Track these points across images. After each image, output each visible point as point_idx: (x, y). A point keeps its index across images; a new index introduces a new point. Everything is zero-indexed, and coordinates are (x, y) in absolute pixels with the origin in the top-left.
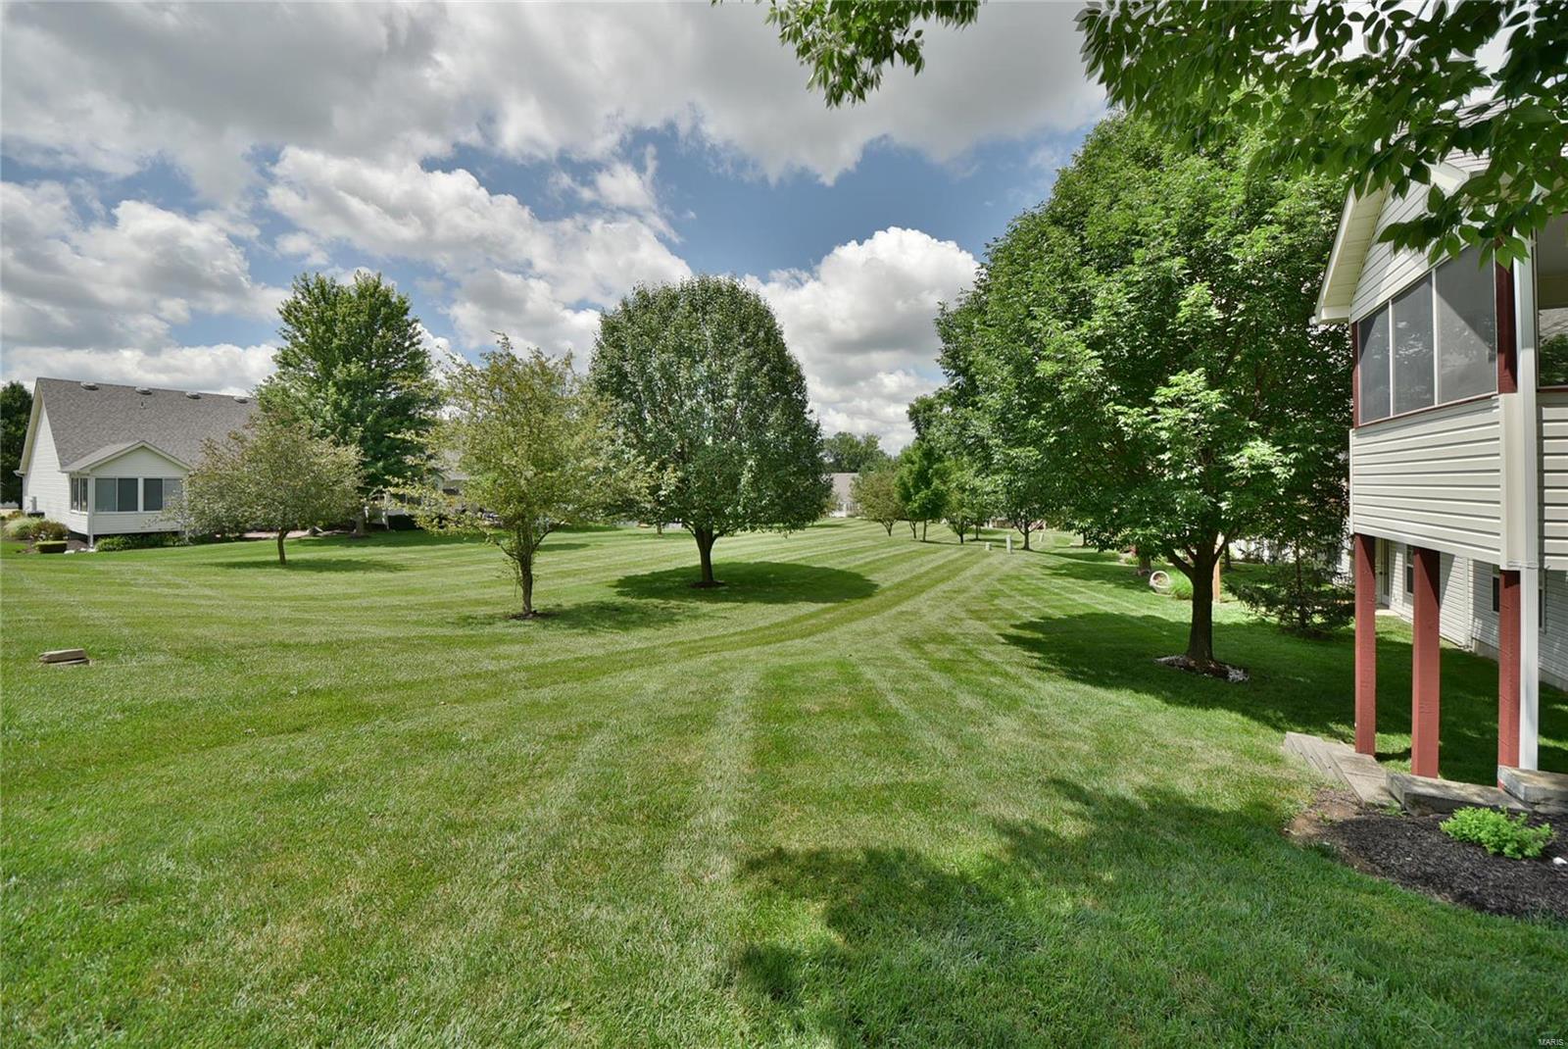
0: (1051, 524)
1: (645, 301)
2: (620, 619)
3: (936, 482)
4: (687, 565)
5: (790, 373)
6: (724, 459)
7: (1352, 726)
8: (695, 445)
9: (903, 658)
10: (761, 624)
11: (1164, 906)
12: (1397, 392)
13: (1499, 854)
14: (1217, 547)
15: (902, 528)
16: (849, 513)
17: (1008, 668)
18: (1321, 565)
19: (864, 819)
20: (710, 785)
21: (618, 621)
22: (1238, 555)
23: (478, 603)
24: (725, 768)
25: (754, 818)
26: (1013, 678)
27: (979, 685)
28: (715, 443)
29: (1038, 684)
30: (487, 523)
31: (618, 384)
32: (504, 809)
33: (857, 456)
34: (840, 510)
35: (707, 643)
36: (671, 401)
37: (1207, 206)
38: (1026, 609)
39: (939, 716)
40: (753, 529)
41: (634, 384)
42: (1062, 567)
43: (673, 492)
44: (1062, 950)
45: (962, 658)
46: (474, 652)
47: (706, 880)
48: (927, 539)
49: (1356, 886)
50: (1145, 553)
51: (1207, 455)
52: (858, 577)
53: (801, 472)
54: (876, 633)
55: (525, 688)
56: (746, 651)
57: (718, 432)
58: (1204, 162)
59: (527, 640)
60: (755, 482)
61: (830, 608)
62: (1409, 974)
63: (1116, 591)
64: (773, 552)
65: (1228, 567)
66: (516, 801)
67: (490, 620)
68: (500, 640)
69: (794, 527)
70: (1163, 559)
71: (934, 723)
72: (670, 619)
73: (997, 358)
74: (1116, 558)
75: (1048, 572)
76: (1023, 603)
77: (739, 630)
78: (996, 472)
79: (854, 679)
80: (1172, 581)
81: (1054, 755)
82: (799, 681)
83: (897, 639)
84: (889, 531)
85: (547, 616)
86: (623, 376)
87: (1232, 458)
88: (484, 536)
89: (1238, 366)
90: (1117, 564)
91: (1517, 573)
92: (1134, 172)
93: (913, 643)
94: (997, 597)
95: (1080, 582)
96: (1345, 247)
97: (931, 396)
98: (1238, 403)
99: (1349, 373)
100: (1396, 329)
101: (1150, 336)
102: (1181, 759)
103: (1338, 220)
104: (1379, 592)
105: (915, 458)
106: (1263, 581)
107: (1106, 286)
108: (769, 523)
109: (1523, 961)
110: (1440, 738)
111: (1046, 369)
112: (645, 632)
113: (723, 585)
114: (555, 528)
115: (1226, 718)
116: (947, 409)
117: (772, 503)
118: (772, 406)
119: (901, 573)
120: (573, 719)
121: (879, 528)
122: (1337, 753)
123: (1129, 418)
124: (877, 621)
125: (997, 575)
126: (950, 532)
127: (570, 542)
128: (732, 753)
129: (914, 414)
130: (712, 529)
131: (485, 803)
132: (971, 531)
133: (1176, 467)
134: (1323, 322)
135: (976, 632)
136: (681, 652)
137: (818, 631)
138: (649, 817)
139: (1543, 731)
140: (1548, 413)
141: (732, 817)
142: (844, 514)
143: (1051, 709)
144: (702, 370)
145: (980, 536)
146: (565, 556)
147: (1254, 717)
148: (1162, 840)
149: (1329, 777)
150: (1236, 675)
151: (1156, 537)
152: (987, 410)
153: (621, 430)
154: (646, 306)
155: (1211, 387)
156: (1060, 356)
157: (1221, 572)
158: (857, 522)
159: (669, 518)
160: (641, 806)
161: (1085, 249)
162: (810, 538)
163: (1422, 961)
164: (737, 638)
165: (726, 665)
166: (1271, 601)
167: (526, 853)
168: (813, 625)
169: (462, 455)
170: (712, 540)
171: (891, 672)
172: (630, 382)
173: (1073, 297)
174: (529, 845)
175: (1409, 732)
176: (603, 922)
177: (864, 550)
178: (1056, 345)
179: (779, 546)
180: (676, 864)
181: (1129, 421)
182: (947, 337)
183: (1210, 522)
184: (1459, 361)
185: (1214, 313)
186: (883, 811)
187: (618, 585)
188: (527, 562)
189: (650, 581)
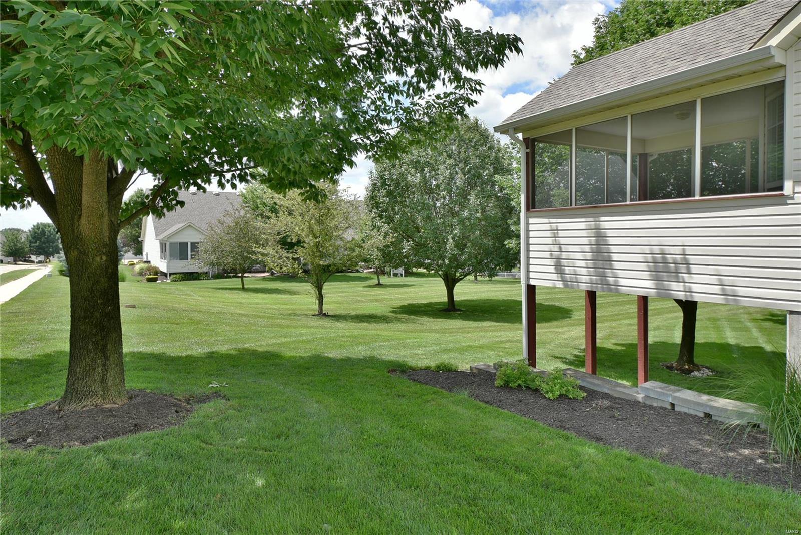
187: (398, 308)
188: (319, 288)
189: (421, 307)
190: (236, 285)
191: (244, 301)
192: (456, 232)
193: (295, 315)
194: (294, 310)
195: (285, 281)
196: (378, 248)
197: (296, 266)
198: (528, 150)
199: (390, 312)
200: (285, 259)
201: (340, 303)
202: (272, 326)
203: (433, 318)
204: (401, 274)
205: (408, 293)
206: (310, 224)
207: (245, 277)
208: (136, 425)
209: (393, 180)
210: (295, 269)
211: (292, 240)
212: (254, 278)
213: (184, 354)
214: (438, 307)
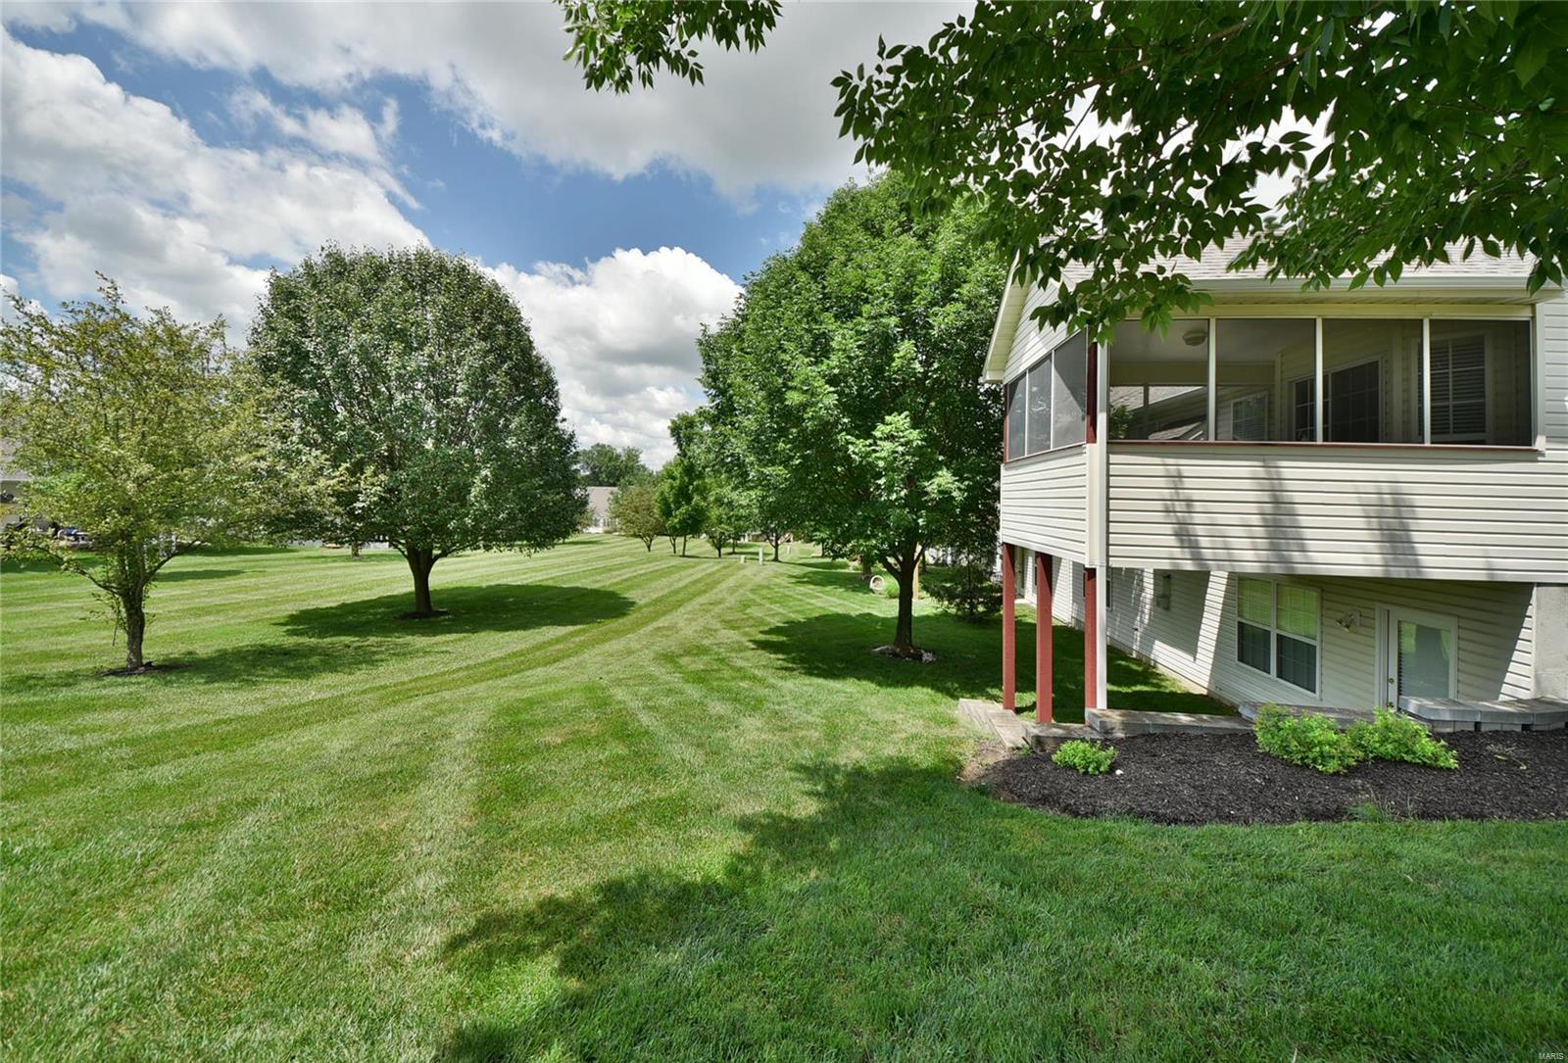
0: (797, 538)
1: (339, 266)
2: (292, 664)
3: (696, 498)
4: (395, 593)
5: (539, 375)
6: (450, 468)
7: (1001, 690)
8: (413, 447)
9: (657, 674)
10: (495, 655)
11: (871, 862)
12: (1029, 438)
13: (1086, 773)
14: (916, 554)
15: (662, 543)
16: (607, 528)
17: (756, 672)
18: (983, 567)
19: (605, 847)
20: (417, 849)
21: (288, 668)
22: (931, 561)
23: (47, 656)
24: (437, 826)
25: (474, 874)
26: (759, 681)
27: (729, 691)
28: (437, 446)
29: (780, 683)
30: (63, 543)
31: (294, 366)
32: (93, 933)
33: (615, 469)
34: (596, 525)
35: (419, 684)
36: (376, 393)
37: (915, 277)
38: (773, 615)
39: (690, 726)
40: (487, 548)
41: (319, 367)
42: (804, 576)
43: (376, 504)
44: (789, 926)
45: (715, 667)
46: (36, 726)
47: (408, 959)
48: (686, 553)
49: (1000, 814)
50: (867, 562)
51: (910, 481)
52: (612, 595)
53: (549, 486)
54: (630, 652)
55: (130, 768)
56: (472, 688)
57: (442, 435)
58: (913, 241)
59: (136, 703)
60: (487, 495)
61: (580, 631)
62: (1034, 876)
63: (845, 594)
64: (513, 573)
65: (924, 571)
66: (113, 920)
67: (70, 679)
68: (87, 707)
69: (541, 545)
70: (879, 566)
71: (684, 734)
72: (367, 659)
73: (753, 382)
74: (846, 566)
75: (793, 580)
76: (771, 609)
77: (464, 664)
78: (751, 488)
79: (602, 704)
80: (886, 583)
81: (790, 746)
82: (539, 713)
83: (652, 655)
84: (649, 547)
85: (170, 668)
86: (302, 356)
87: (926, 484)
88: (59, 561)
89: (933, 410)
90: (846, 571)
91: (1094, 570)
92: (861, 236)
93: (669, 658)
94: (749, 606)
95: (819, 588)
96: (1001, 327)
97: (692, 413)
98: (931, 440)
99: (1001, 422)
100: (1030, 392)
101: (873, 379)
102: (887, 731)
103: (998, 304)
104: (1017, 586)
105: (677, 474)
106: (946, 581)
107: (841, 332)
108: (509, 541)
109: (1101, 850)
110: (1053, 692)
111: (793, 398)
112: (329, 678)
113: (445, 613)
114: (185, 550)
115: (921, 693)
116: (707, 428)
117: (512, 518)
118: (514, 410)
119: (659, 588)
120: (211, 800)
121: (639, 544)
122: (991, 711)
123: (857, 447)
124: (632, 640)
125: (750, 586)
126: (709, 547)
127: (209, 568)
128: (449, 807)
129: (675, 430)
130: (432, 549)
131: (57, 931)
132: (728, 545)
133: (890, 489)
134: (987, 382)
135: (729, 641)
136: (381, 699)
137: (563, 657)
138: (327, 903)
139: (1109, 680)
141: (445, 880)
142: (600, 530)
143: (790, 704)
144: (419, 360)
145: (737, 550)
146: (203, 588)
147: (938, 689)
148: (871, 804)
149: (985, 731)
150: (927, 657)
151: (875, 547)
152: (743, 430)
153: (296, 424)
154: (340, 273)
155: (914, 427)
156: (805, 388)
157: (920, 575)
158: (614, 538)
159: (371, 534)
160: (317, 892)
161: (826, 297)
162: (561, 556)
163: (1041, 864)
164: (461, 674)
165: (444, 707)
166: (951, 597)
167: (129, 985)
168: (559, 650)
169: (19, 445)
170: (431, 561)
171: (644, 689)
172: (312, 364)
173: (817, 338)
174: (135, 972)
175: (1034, 690)
176: (255, 1045)
177: (623, 566)
178: (802, 377)
179: (522, 566)
180: (366, 950)
181: (857, 450)
182: (708, 359)
183: (913, 535)
184: (1066, 419)
185: (918, 367)
186: (627, 834)
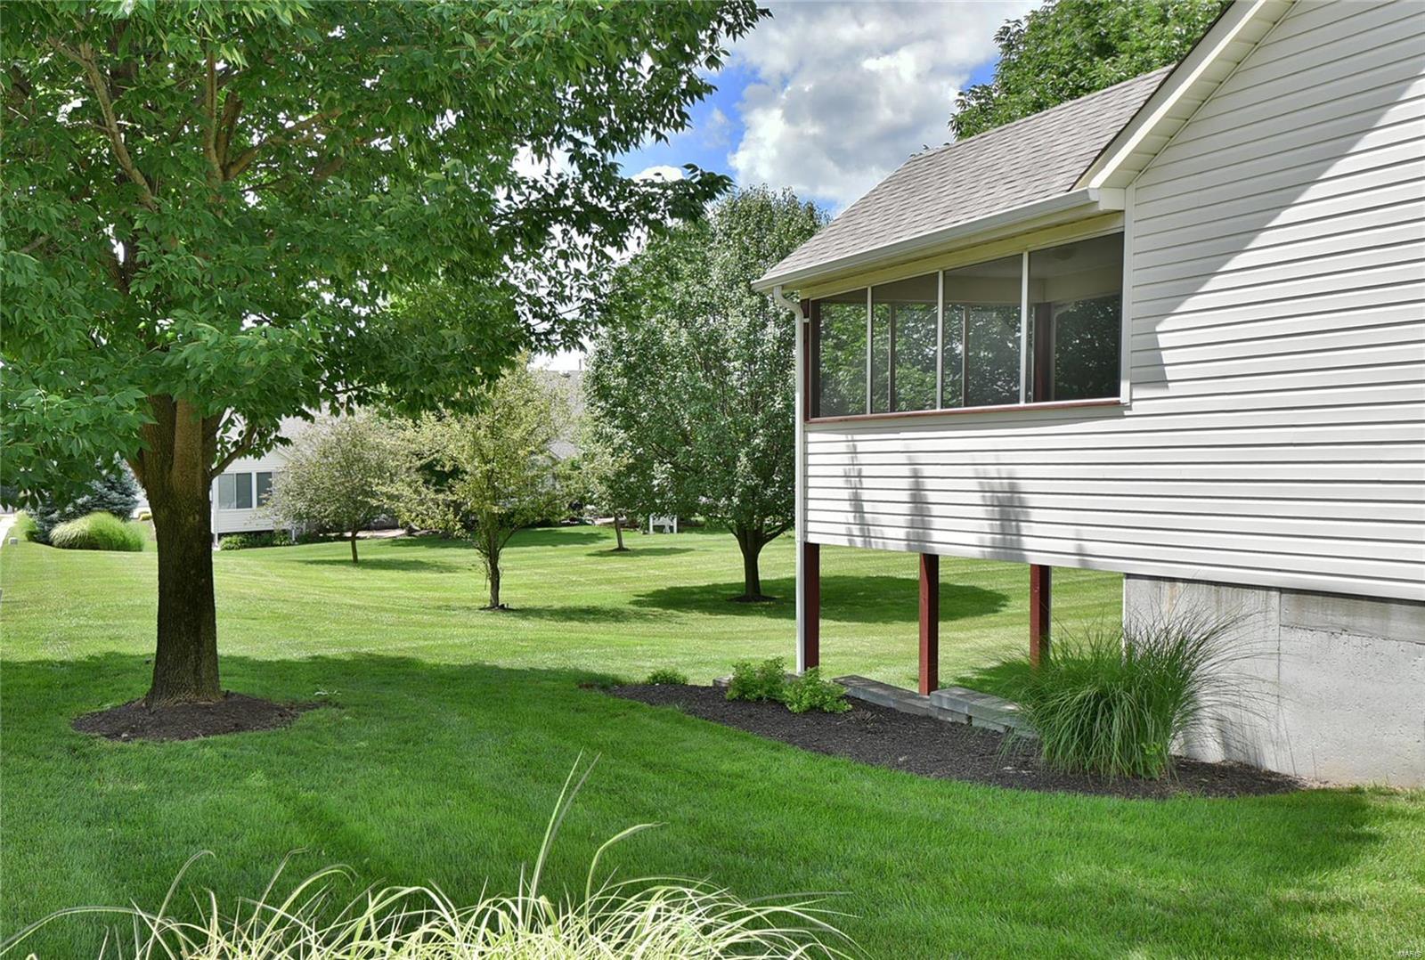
113: (772, 600)
140: (812, 437)
187: (648, 596)
188: (493, 558)
189: (694, 593)
190: (342, 555)
191: (357, 584)
192: (757, 441)
193: (448, 608)
194: (447, 599)
195: (434, 547)
196: (602, 479)
197: (451, 516)
198: (807, 320)
199: (630, 603)
200: (430, 504)
201: (536, 588)
202: (405, 624)
203: (710, 614)
204: (671, 528)
205: (676, 566)
206: (474, 437)
207: (359, 538)
208: (236, 725)
209: (636, 344)
210: (448, 521)
211: (443, 467)
212: (375, 541)
213: (275, 659)
214: (728, 592)
